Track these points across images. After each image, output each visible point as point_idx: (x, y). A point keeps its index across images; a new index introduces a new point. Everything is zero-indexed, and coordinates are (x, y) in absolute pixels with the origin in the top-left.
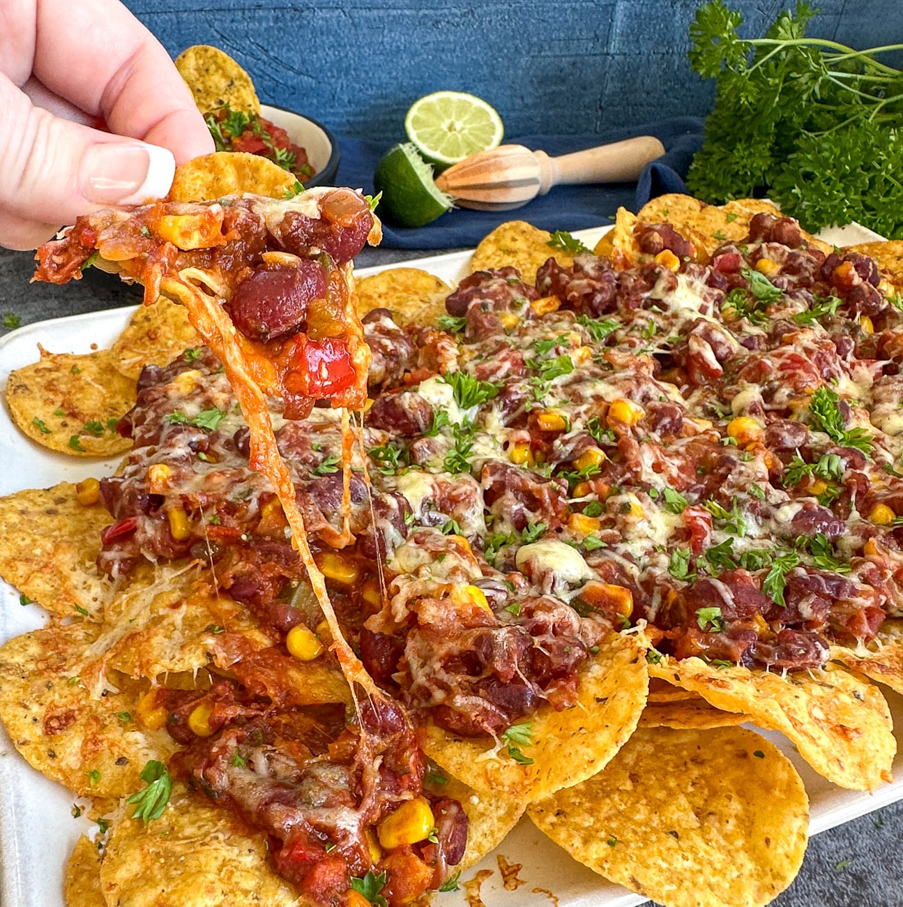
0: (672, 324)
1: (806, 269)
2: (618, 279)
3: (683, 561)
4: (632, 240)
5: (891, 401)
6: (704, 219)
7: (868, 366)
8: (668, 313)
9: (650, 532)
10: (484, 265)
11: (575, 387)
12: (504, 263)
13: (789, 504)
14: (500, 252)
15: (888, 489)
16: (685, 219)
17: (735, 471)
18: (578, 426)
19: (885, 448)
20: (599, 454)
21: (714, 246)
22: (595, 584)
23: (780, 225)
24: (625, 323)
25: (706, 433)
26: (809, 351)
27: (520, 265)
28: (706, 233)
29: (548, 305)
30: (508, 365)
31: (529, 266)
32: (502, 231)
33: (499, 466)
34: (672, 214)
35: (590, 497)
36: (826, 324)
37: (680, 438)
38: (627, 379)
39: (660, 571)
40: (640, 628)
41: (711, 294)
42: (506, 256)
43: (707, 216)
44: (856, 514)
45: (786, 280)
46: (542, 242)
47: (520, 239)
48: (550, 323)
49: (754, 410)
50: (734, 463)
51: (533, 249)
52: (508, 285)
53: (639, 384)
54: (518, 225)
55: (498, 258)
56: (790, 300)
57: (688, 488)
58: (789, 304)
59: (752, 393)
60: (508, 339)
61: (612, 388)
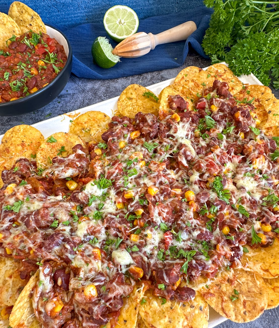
0: (175, 144)
1: (226, 111)
2: (159, 126)
3: (161, 253)
4: (167, 104)
5: (241, 174)
6: (199, 77)
7: (237, 158)
8: (174, 139)
9: (153, 242)
10: (121, 104)
11: (138, 180)
12: (128, 104)
13: (197, 231)
14: (127, 99)
15: (230, 219)
16: (193, 77)
17: (183, 215)
18: (137, 198)
19: (234, 197)
20: (141, 211)
21: (202, 89)
22: (132, 267)
23: (222, 87)
24: (160, 143)
25: (178, 197)
26: (218, 156)
27: (133, 106)
28: (199, 83)
29: (136, 135)
30: (117, 171)
31: (136, 106)
32: (128, 89)
33: (109, 219)
34: (189, 75)
35: (137, 227)
36: (228, 136)
37: (170, 197)
38: (154, 177)
39: (152, 262)
40: (142, 289)
41: (190, 129)
42: (129, 101)
43: (201, 76)
44: (218, 229)
45: (219, 116)
46: (141, 94)
47: (134, 93)
48: (135, 145)
49: (195, 183)
50: (183, 212)
51: (138, 98)
52: (123, 128)
53: (158, 179)
54: (134, 86)
55: (126, 102)
56: (218, 126)
57: (168, 220)
58: (218, 127)
59: (196, 177)
60: (120, 155)
61: (149, 181)
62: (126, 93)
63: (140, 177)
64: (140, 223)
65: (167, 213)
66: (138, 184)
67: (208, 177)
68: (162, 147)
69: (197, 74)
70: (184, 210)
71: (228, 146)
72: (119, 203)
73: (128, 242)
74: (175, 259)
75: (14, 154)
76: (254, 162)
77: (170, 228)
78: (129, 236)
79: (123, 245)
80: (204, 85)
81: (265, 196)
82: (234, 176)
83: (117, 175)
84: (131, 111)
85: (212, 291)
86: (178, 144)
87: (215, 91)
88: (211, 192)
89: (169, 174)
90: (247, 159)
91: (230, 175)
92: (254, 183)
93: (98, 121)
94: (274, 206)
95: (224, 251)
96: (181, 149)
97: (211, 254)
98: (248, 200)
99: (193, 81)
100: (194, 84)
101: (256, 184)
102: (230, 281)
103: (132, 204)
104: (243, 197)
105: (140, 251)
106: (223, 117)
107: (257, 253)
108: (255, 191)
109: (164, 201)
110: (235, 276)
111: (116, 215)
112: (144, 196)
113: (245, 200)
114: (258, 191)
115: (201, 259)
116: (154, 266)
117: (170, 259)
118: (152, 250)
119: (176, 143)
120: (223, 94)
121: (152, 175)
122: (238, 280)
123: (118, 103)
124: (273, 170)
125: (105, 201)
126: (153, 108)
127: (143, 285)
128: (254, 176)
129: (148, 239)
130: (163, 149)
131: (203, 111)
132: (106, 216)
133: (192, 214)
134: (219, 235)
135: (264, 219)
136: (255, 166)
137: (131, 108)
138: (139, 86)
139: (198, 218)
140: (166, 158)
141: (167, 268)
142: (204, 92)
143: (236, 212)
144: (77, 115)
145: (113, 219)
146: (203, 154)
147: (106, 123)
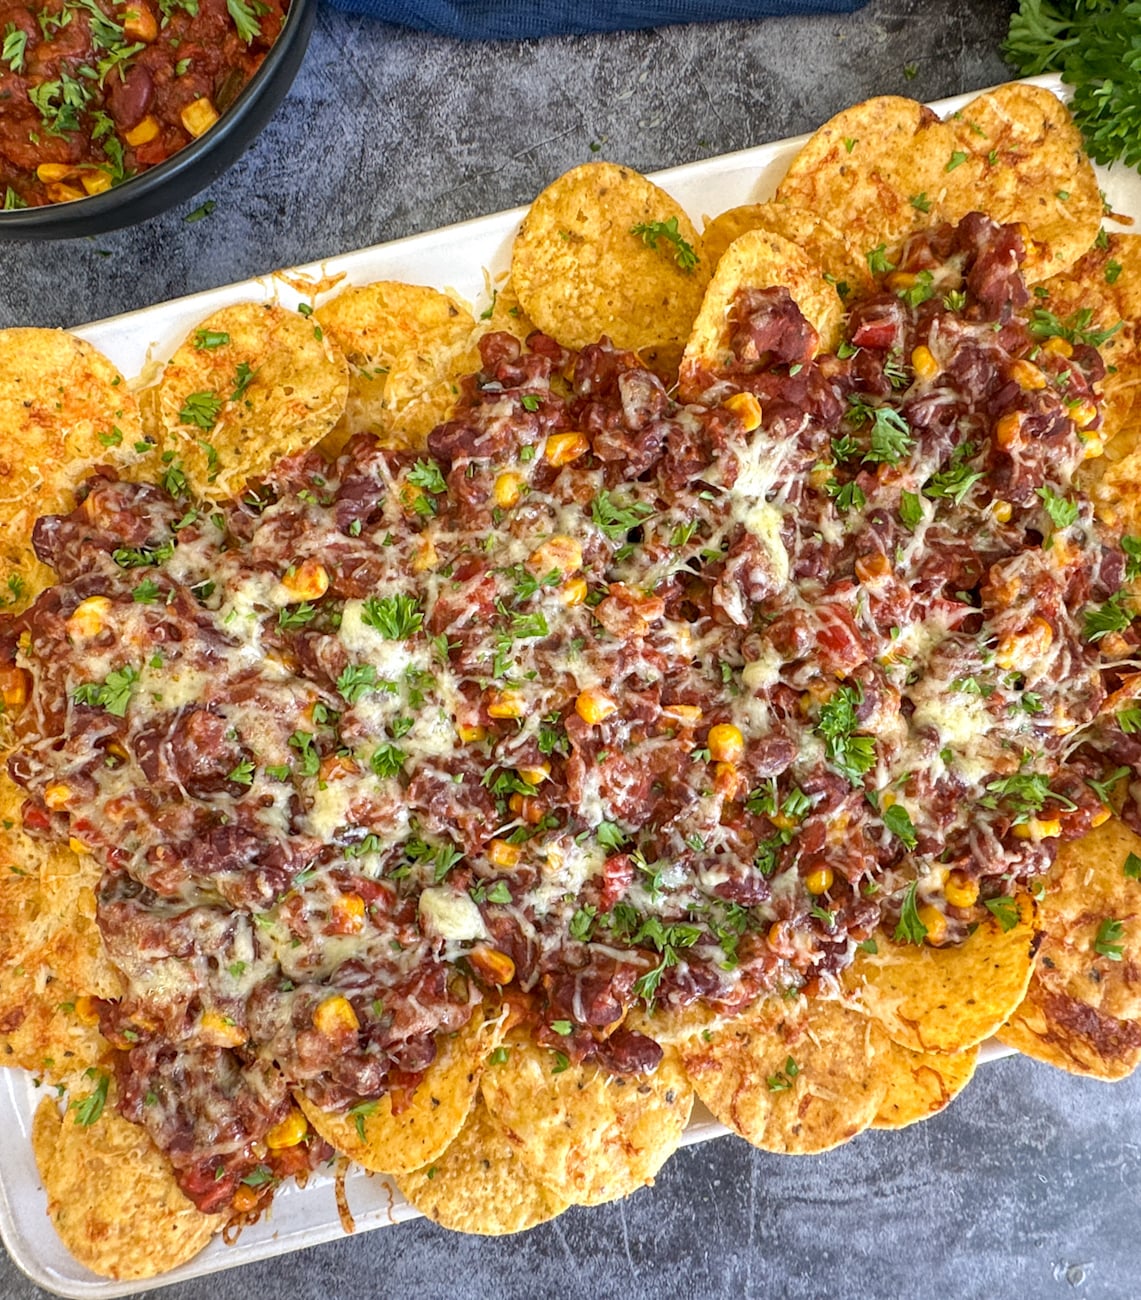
0: (719, 523)
1: (970, 393)
2: (665, 439)
3: (586, 919)
4: (723, 329)
5: (943, 679)
6: (911, 161)
7: (950, 611)
8: (720, 503)
9: (563, 877)
10: (530, 259)
11: (547, 654)
12: (558, 264)
13: (719, 871)
14: (557, 236)
15: (844, 846)
16: (881, 155)
17: (686, 810)
18: (534, 721)
19: (888, 765)
20: (541, 773)
21: (905, 228)
22: (481, 951)
23: (988, 262)
24: (662, 505)
25: (682, 739)
26: (874, 600)
27: (579, 280)
28: (903, 194)
29: (569, 451)
30: (474, 608)
31: (591, 286)
32: (570, 184)
33: (428, 786)
34: (863, 143)
35: (519, 822)
36: (943, 511)
37: (654, 734)
38: (609, 660)
39: (549, 944)
40: (500, 1022)
41: (795, 464)
42: (565, 250)
43: (917, 157)
44: (795, 870)
45: (932, 409)
46: (624, 222)
47: (593, 213)
48: (559, 501)
49: (760, 694)
50: (688, 800)
51: (607, 240)
52: (518, 417)
53: (623, 666)
54: (596, 175)
55: (554, 249)
56: (917, 455)
57: (631, 816)
58: (913, 463)
59: (766, 672)
60: (493, 535)
61: (588, 669)
62: (558, 206)
63: (555, 644)
64: (530, 812)
65: (633, 791)
66: (548, 672)
67: (813, 679)
68: (664, 523)
69: (905, 142)
70: (692, 793)
71: (926, 563)
72: (468, 726)
73: (481, 864)
74: (625, 948)
76: (1005, 647)
77: (628, 848)
78: (487, 845)
79: (464, 875)
80: (921, 206)
81: (1004, 778)
82: (917, 677)
83: (471, 624)
84: (568, 307)
85: (717, 1053)
86: (729, 523)
87: (958, 261)
88: (806, 736)
89: (668, 640)
90: (986, 625)
91: (900, 673)
92: (979, 719)
93: (421, 337)
94: (1019, 820)
95: (791, 946)
96: (736, 555)
97: (745, 950)
98: (934, 783)
99: (875, 175)
100: (879, 195)
101: (986, 723)
102: (785, 1031)
103: (513, 745)
104: (916, 772)
105: (516, 903)
106: (947, 416)
107: (902, 960)
108: (972, 751)
109: (629, 745)
110: (806, 1018)
111: (451, 768)
112: (564, 715)
113: (922, 785)
114: (986, 753)
115: (710, 960)
116: (551, 958)
117: (608, 941)
118: (559, 903)
119: (724, 518)
120: (983, 294)
121: (603, 650)
122: (812, 1034)
123: (516, 246)
124: (1068, 684)
125: (418, 709)
126: (666, 302)
127: (506, 1013)
128: (989, 693)
129: (547, 870)
130: (668, 538)
131: (877, 365)
132: (417, 772)
133: (715, 812)
134: (792, 896)
135: (965, 863)
136: (1003, 660)
137: (568, 289)
138: (624, 175)
139: (737, 822)
140: (671, 578)
141: (591, 973)
142: (912, 251)
143: (877, 822)
144: (331, 283)
145: (441, 786)
146: (821, 580)
147: (453, 353)
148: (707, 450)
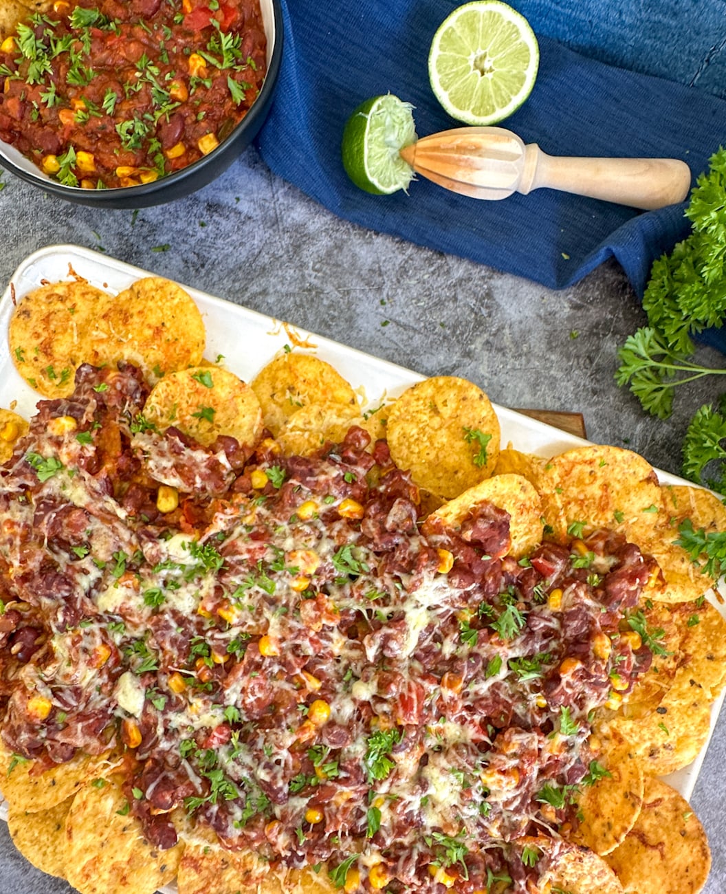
0: (395, 603)
2: (397, 545)
3: (190, 745)
7: (477, 732)
8: (402, 594)
9: (194, 718)
10: (408, 403)
11: (266, 604)
12: (419, 416)
13: (268, 773)
14: (428, 401)
15: (338, 809)
16: (615, 479)
17: (274, 730)
18: (234, 633)
19: (392, 783)
20: (221, 659)
21: (602, 523)
22: (131, 724)
23: (622, 576)
24: (375, 573)
25: (299, 694)
26: (441, 698)
27: (422, 431)
28: (614, 505)
29: (351, 513)
31: (425, 439)
32: (452, 383)
33: (162, 623)
34: (610, 467)
35: (193, 673)
36: (512, 678)
37: (289, 680)
38: (291, 630)
39: (164, 745)
40: (113, 766)
41: (452, 602)
42: (427, 412)
43: (632, 494)
44: (306, 801)
45: (542, 625)
46: (464, 421)
47: (452, 405)
48: (327, 533)
49: (354, 700)
50: (279, 726)
51: (449, 423)
52: (339, 480)
53: (296, 638)
54: (466, 389)
55: (422, 407)
56: (518, 641)
57: (249, 711)
58: (512, 644)
59: (365, 692)
60: (284, 526)
61: (278, 627)
62: (439, 389)
63: (273, 602)
64: (202, 674)
65: (258, 700)
66: (260, 613)
67: (385, 713)
68: (370, 582)
69: (633, 482)
70: (284, 724)
71: (482, 699)
72: (204, 608)
73: (163, 679)
74: (197, 774)
75: (130, 336)
76: (488, 772)
77: (237, 725)
78: (172, 673)
79: (151, 680)
80: (618, 517)
81: (445, 835)
82: (440, 750)
83: (240, 562)
84: (408, 440)
85: (205, 863)
86: (401, 608)
87: (613, 561)
88: (361, 740)
89: (330, 639)
90: (488, 753)
91: (431, 742)
92: (453, 796)
93: (328, 403)
94: (435, 864)
95: (276, 837)
96: (389, 627)
97: (253, 823)
98: (406, 811)
99: (606, 486)
100: (601, 497)
101: (455, 800)
102: (247, 877)
103: (217, 636)
104: (402, 799)
105: (164, 713)
106: (548, 634)
107: (327, 887)
108: (439, 809)
109: (273, 677)
110: (262, 877)
111: (182, 622)
112: (253, 639)
113: (399, 808)
114: (445, 815)
115: (232, 814)
116: (159, 753)
117: (194, 764)
118: (185, 727)
119: (399, 603)
120: (610, 588)
121: (292, 623)
122: (259, 887)
123: (407, 392)
124: (509, 814)
125: (187, 582)
126: (456, 472)
127: (119, 763)
128: (466, 788)
129: (189, 708)
130: (366, 590)
131: (533, 582)
132: (163, 613)
133: (289, 742)
134: (295, 813)
135: (391, 864)
136: (483, 777)
137: (415, 431)
138: (481, 397)
139: (298, 754)
140: (352, 612)
141: (172, 776)
142: (596, 537)
143: (364, 809)
144: (307, 346)
145: (168, 627)
146: (424, 668)
147: (337, 421)
148: (412, 565)
